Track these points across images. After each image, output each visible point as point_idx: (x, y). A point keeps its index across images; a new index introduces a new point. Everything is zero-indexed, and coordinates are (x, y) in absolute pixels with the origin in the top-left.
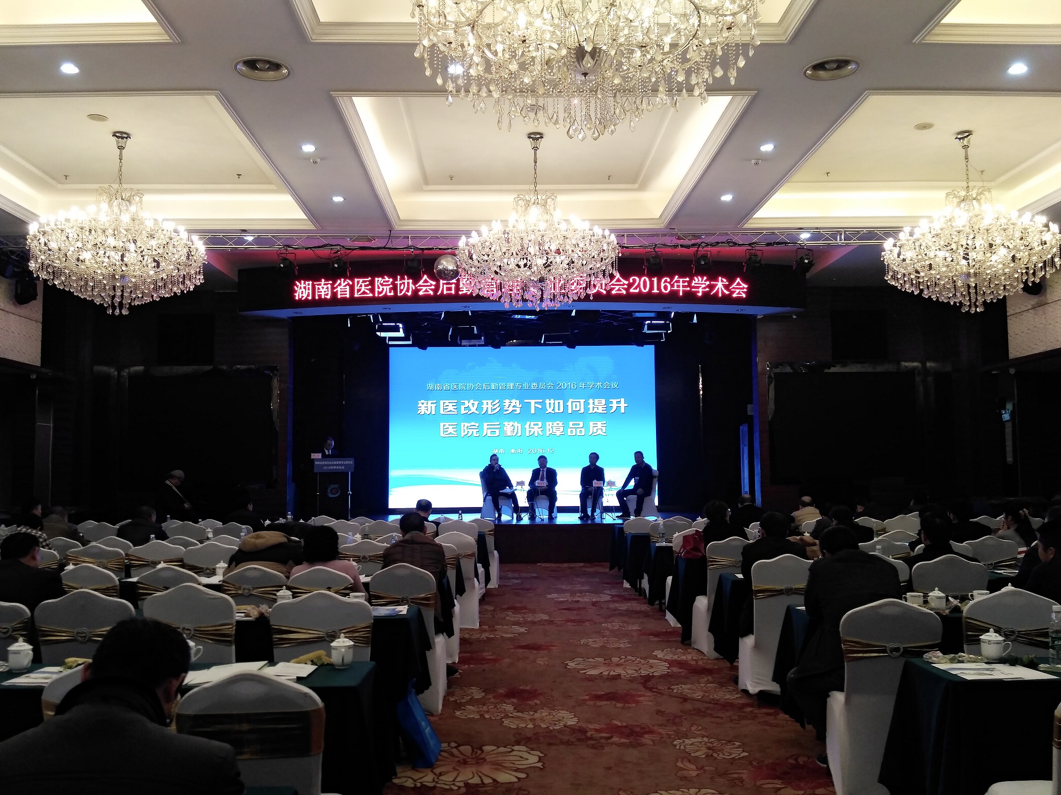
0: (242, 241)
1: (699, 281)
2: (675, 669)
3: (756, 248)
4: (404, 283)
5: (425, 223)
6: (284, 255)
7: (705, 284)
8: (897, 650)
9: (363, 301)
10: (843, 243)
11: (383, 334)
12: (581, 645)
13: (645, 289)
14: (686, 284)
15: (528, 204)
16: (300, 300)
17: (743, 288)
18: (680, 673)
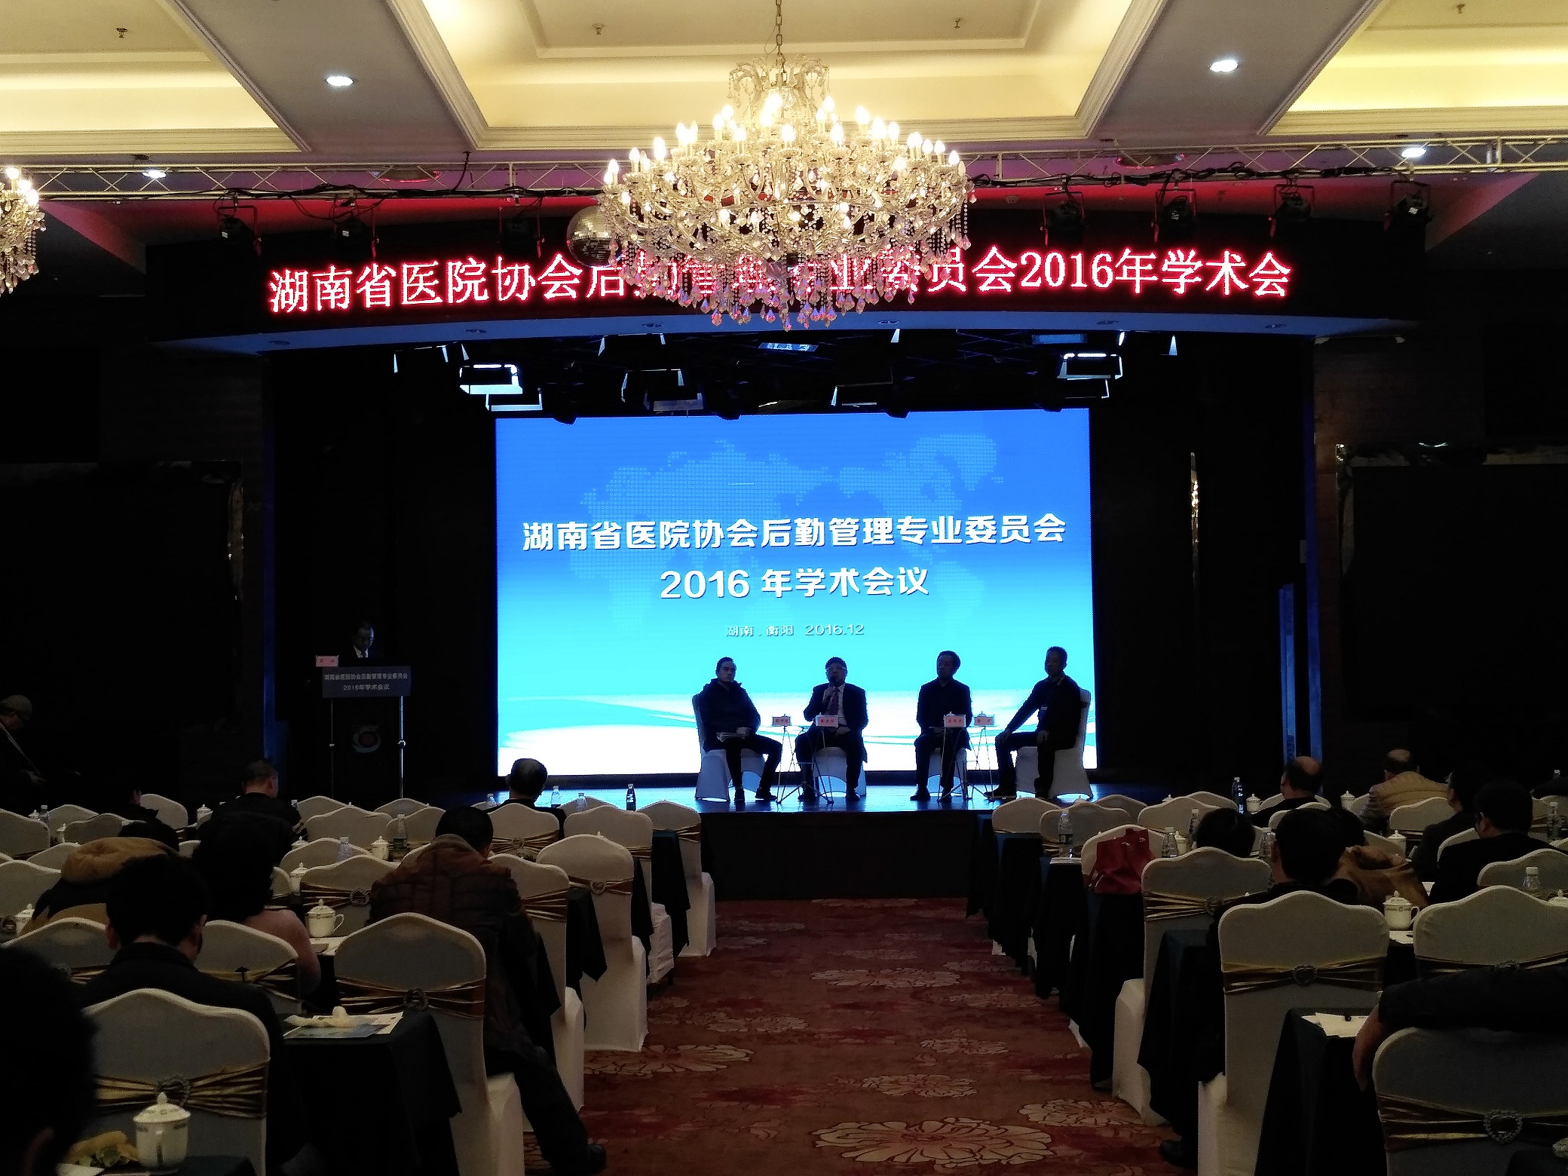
0: (138, 181)
1: (1178, 260)
2: (1062, 1150)
3: (1300, 182)
4: (511, 273)
5: (539, 135)
6: (227, 212)
7: (1193, 267)
8: (1509, 1124)
9: (422, 314)
10: (1498, 168)
11: (476, 390)
12: (862, 1091)
13: (1055, 280)
14: (1149, 267)
15: (760, 87)
16: (282, 312)
17: (1281, 276)
18: (1071, 1158)
